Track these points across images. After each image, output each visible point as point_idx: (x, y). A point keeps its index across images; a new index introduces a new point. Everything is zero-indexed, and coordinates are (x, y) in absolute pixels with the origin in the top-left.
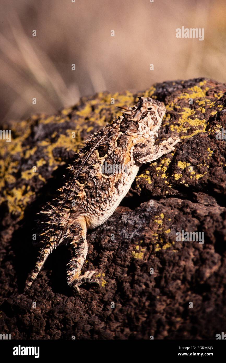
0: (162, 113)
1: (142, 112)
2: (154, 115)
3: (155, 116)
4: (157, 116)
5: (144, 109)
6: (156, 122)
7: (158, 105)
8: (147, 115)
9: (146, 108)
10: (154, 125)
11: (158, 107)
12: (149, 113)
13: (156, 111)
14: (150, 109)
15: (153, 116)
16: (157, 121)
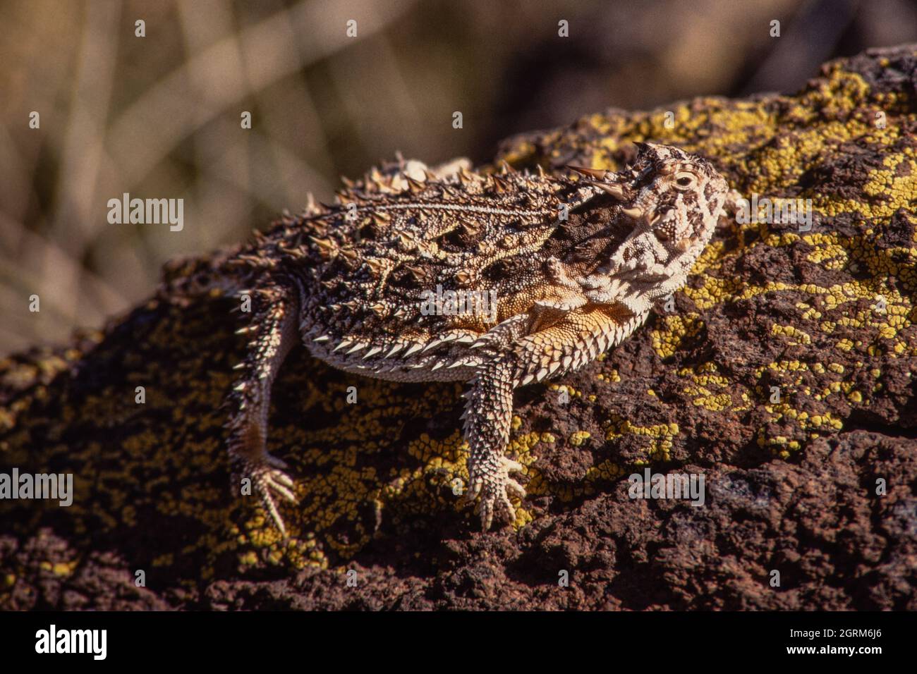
0: (716, 201)
1: (660, 192)
2: (695, 203)
3: (698, 207)
4: (704, 209)
5: (665, 181)
6: (699, 227)
7: (708, 175)
8: (674, 201)
9: (672, 179)
10: (692, 238)
11: (706, 179)
12: (681, 196)
13: (700, 191)
14: (685, 182)
15: (691, 208)
16: (703, 226)
